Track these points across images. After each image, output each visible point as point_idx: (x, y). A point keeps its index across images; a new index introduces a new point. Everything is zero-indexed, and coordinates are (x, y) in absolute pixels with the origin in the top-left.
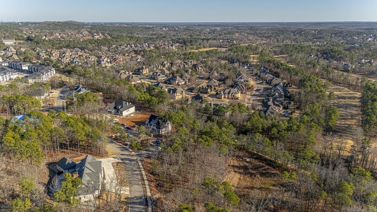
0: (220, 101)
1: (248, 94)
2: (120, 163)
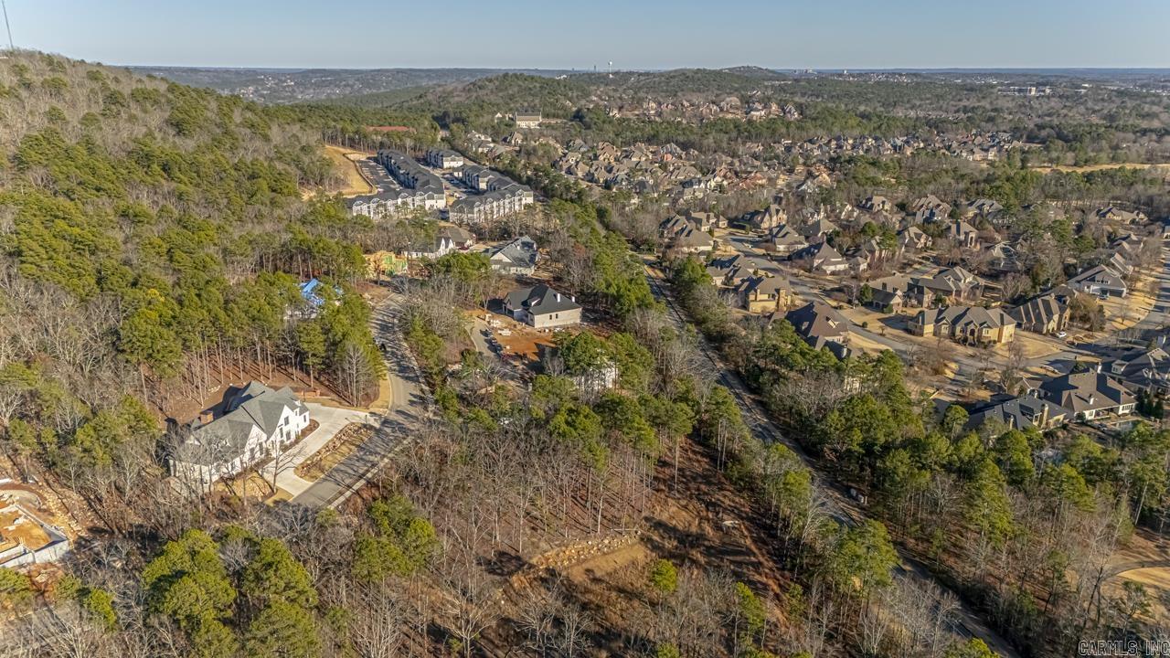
0: (905, 341)
1: (1063, 339)
2: (371, 427)
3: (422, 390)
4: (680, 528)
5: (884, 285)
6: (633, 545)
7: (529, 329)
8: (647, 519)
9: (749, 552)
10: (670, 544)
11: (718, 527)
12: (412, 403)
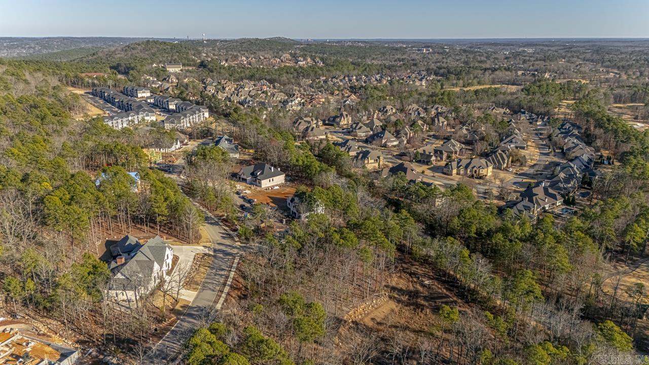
0: (446, 179)
1: (512, 172)
2: (209, 255)
3: (225, 230)
4: (404, 289)
5: (424, 151)
6: (388, 301)
7: (259, 189)
8: (385, 286)
9: (447, 297)
10: (405, 298)
11: (423, 286)
12: (224, 238)
